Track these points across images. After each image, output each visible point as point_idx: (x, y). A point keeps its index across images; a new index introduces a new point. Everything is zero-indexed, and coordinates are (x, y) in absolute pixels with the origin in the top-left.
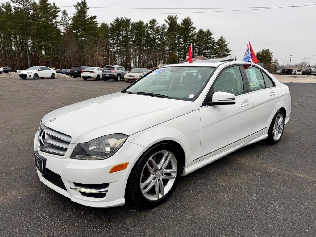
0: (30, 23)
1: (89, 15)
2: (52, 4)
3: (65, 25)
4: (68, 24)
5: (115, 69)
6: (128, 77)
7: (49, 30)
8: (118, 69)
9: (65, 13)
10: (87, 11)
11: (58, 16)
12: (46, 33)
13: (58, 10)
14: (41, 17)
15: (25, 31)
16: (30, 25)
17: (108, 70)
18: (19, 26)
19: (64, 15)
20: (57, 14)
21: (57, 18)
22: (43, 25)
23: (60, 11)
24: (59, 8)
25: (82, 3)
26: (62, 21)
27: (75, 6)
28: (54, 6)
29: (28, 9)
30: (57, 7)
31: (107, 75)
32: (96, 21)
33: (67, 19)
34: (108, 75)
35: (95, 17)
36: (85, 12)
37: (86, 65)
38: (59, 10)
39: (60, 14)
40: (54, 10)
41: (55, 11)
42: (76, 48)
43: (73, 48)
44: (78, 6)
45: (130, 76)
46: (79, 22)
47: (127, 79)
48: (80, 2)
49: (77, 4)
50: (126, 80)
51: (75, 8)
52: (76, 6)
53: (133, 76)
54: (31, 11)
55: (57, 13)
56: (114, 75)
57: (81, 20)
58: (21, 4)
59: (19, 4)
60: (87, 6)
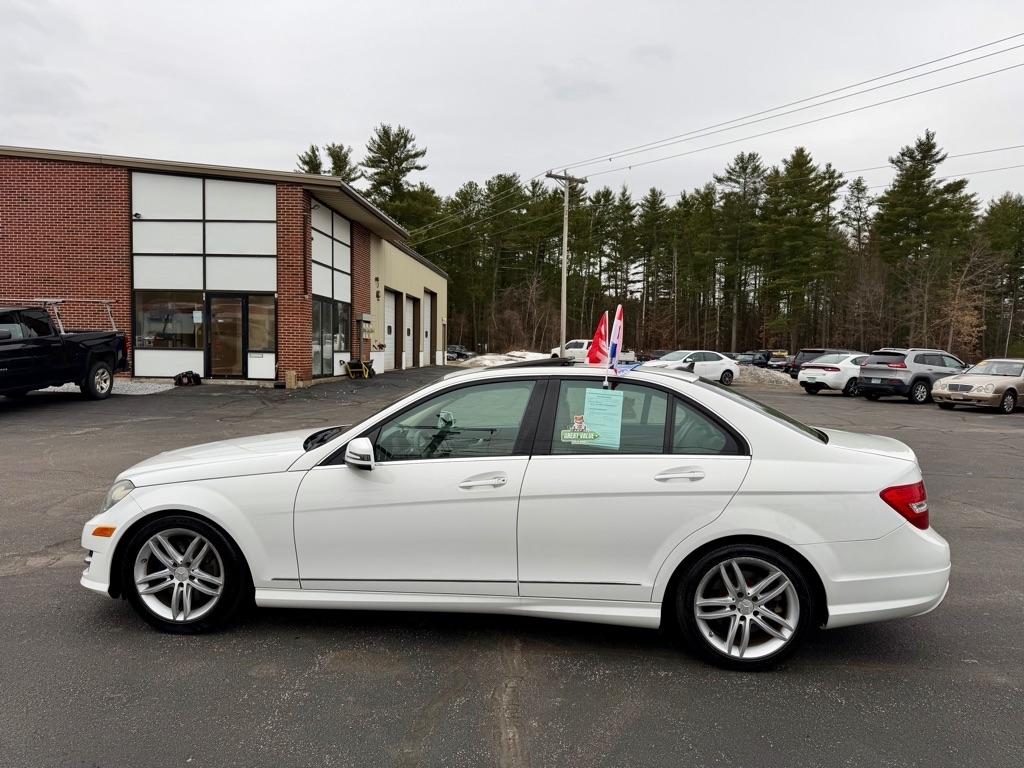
0: (754, 228)
1: (940, 182)
2: (822, 169)
3: (855, 223)
4: (865, 218)
5: (909, 361)
6: (946, 391)
7: (800, 243)
8: (919, 360)
9: (859, 187)
10: (933, 169)
11: (834, 199)
12: (794, 252)
13: (836, 181)
14: (787, 210)
15: (738, 252)
16: (752, 235)
17: (878, 363)
18: (724, 241)
19: (856, 194)
20: (835, 195)
21: (832, 205)
22: (787, 231)
23: (845, 183)
24: (840, 176)
25: (918, 146)
26: (846, 212)
27: (893, 162)
28: (828, 171)
29: (756, 192)
30: (836, 175)
31: (873, 382)
32: (973, 196)
33: (864, 204)
34: (879, 382)
35: (960, 185)
36: (928, 174)
37: (910, 343)
38: (841, 180)
39: (843, 192)
40: (827, 182)
41: (829, 186)
42: (880, 290)
43: (869, 292)
44: (906, 158)
45: (953, 387)
46: (899, 209)
47: (941, 397)
48: (913, 146)
49: (903, 155)
50: (938, 400)
51: (894, 165)
52: (898, 161)
53: (968, 388)
54: (763, 196)
55: (834, 191)
56: (900, 381)
57: (908, 202)
58: (738, 182)
59: (733, 184)
60: (937, 153)
